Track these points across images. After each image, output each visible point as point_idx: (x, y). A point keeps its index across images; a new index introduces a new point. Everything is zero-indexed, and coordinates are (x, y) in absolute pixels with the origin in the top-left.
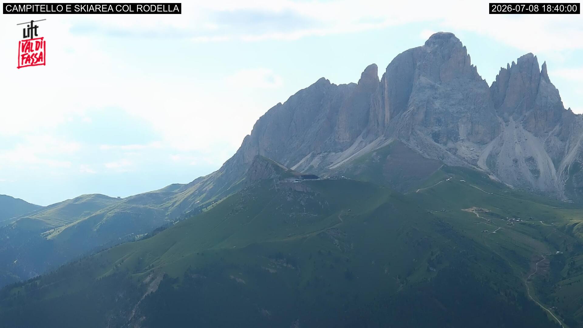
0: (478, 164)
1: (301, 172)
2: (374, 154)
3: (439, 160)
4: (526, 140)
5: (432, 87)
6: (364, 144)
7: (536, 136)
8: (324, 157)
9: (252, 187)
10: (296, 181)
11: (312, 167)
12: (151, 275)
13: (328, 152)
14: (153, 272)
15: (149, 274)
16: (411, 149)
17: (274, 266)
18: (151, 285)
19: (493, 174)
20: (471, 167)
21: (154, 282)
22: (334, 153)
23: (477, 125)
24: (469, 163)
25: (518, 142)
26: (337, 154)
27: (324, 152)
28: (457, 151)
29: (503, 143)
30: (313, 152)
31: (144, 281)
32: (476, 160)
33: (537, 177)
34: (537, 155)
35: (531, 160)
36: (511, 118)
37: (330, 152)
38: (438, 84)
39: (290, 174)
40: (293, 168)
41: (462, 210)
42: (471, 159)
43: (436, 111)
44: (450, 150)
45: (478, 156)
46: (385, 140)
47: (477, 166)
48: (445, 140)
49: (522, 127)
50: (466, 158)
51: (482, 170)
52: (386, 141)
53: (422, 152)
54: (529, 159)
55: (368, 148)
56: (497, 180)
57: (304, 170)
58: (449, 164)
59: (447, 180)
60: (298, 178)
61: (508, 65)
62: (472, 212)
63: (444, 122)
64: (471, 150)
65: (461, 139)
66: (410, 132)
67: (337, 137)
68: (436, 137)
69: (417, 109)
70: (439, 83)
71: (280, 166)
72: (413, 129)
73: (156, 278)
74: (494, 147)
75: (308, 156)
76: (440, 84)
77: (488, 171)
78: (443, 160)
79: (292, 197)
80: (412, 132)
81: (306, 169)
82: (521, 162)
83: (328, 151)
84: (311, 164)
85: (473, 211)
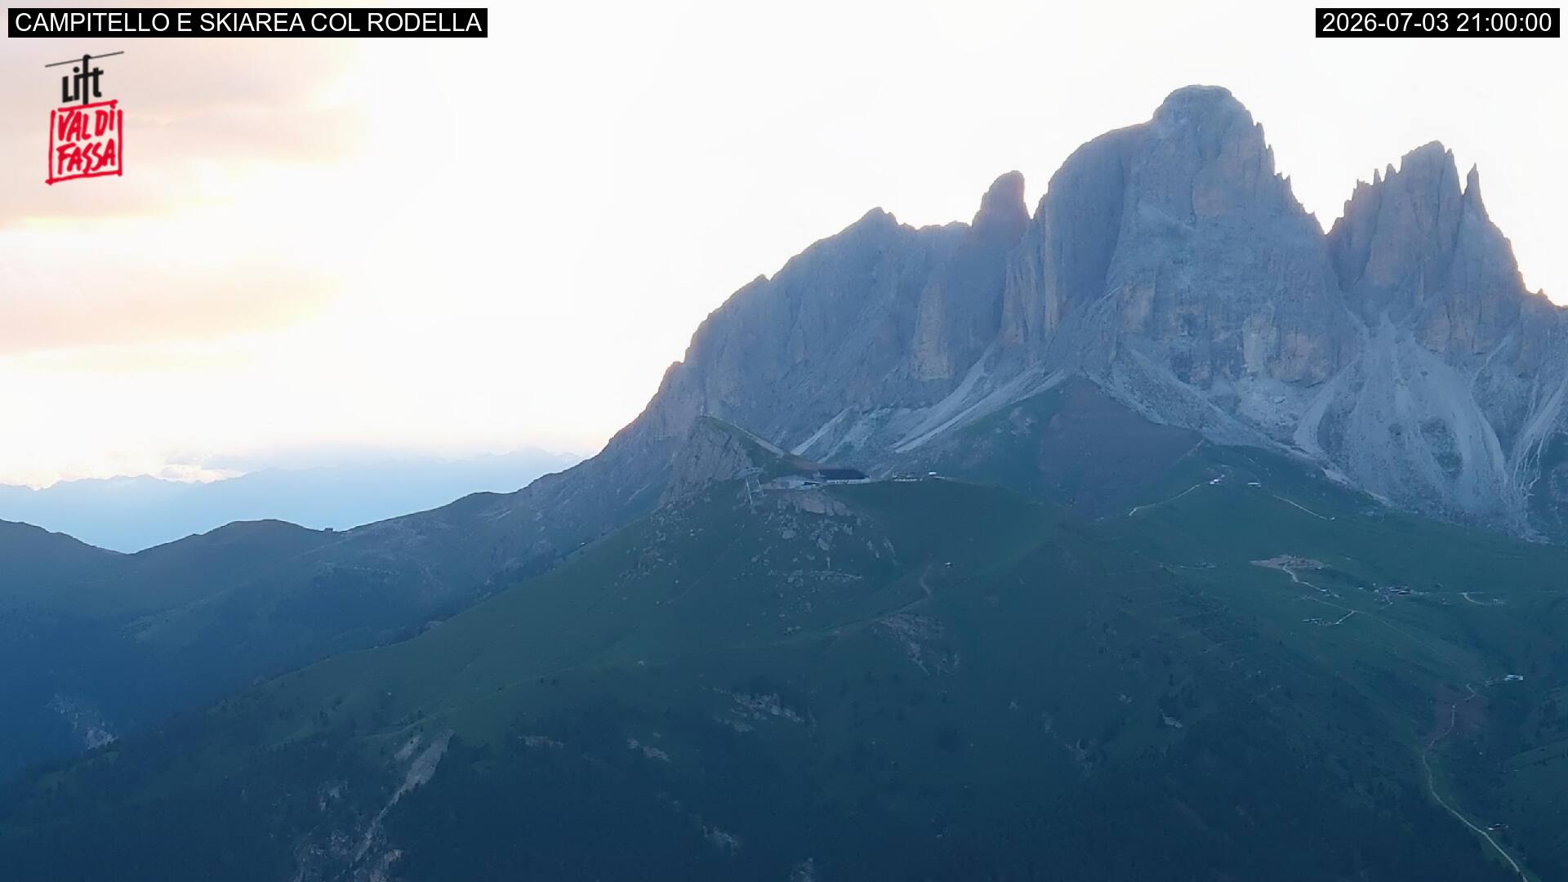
0: (1294, 439)
1: (819, 462)
2: (1016, 412)
3: (1189, 427)
4: (1425, 374)
5: (1172, 233)
6: (988, 386)
7: (1450, 365)
8: (882, 421)
9: (688, 500)
10: (806, 484)
11: (848, 447)
12: (415, 740)
13: (892, 407)
14: (422, 731)
15: (411, 736)
16: (1114, 399)
17: (745, 715)
18: (417, 765)
19: (1336, 467)
20: (1277, 448)
21: (423, 757)
22: (907, 411)
23: (1293, 335)
24: (1272, 438)
25: (1402, 381)
26: (915, 412)
27: (882, 408)
28: (1240, 404)
29: (1361, 385)
30: (850, 407)
31: (395, 756)
32: (1289, 428)
33: (1454, 476)
34: (1454, 415)
35: (1437, 429)
36: (1384, 317)
37: (896, 407)
38: (1187, 224)
39: (788, 467)
40: (798, 451)
41: (1254, 562)
42: (1277, 425)
43: (1184, 296)
44: (1217, 401)
45: (1295, 418)
46: (1046, 374)
47: (1291, 443)
48: (1205, 374)
49: (1414, 339)
50: (1262, 424)
51: (1307, 456)
52: (1050, 378)
53: (1146, 409)
54: (1433, 425)
55: (999, 397)
56: (1345, 483)
57: (826, 455)
58: (1217, 440)
59: (1212, 483)
60: (812, 478)
61: (1376, 172)
62: (1279, 567)
63: (1204, 326)
64: (1276, 401)
65: (1248, 371)
66: (1113, 353)
67: (917, 368)
68: (1182, 365)
69: (1130, 290)
70: (1190, 221)
71: (763, 443)
72: (1119, 344)
73: (430, 746)
74: (1339, 395)
75: (839, 419)
76: (1194, 224)
77: (1325, 457)
78: (1201, 427)
79: (794, 529)
80: (1117, 353)
81: (832, 453)
82: (1412, 436)
83: (892, 404)
84: (847, 439)
85: (1283, 564)
